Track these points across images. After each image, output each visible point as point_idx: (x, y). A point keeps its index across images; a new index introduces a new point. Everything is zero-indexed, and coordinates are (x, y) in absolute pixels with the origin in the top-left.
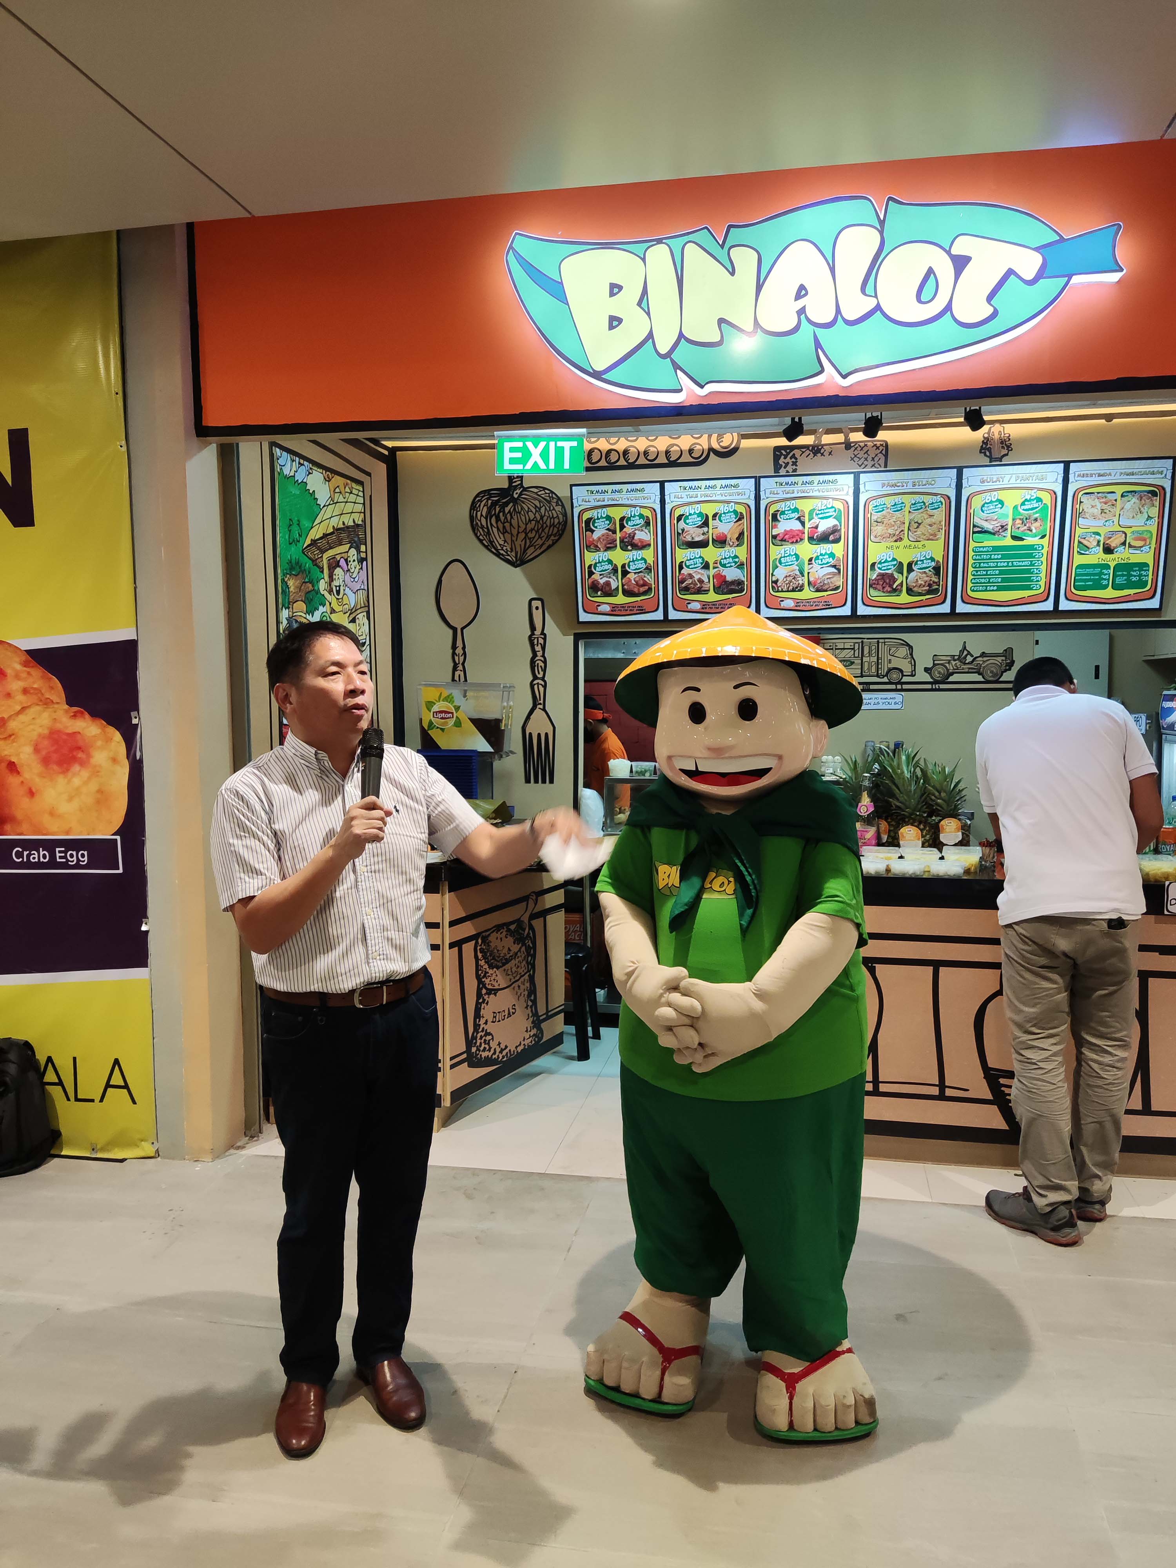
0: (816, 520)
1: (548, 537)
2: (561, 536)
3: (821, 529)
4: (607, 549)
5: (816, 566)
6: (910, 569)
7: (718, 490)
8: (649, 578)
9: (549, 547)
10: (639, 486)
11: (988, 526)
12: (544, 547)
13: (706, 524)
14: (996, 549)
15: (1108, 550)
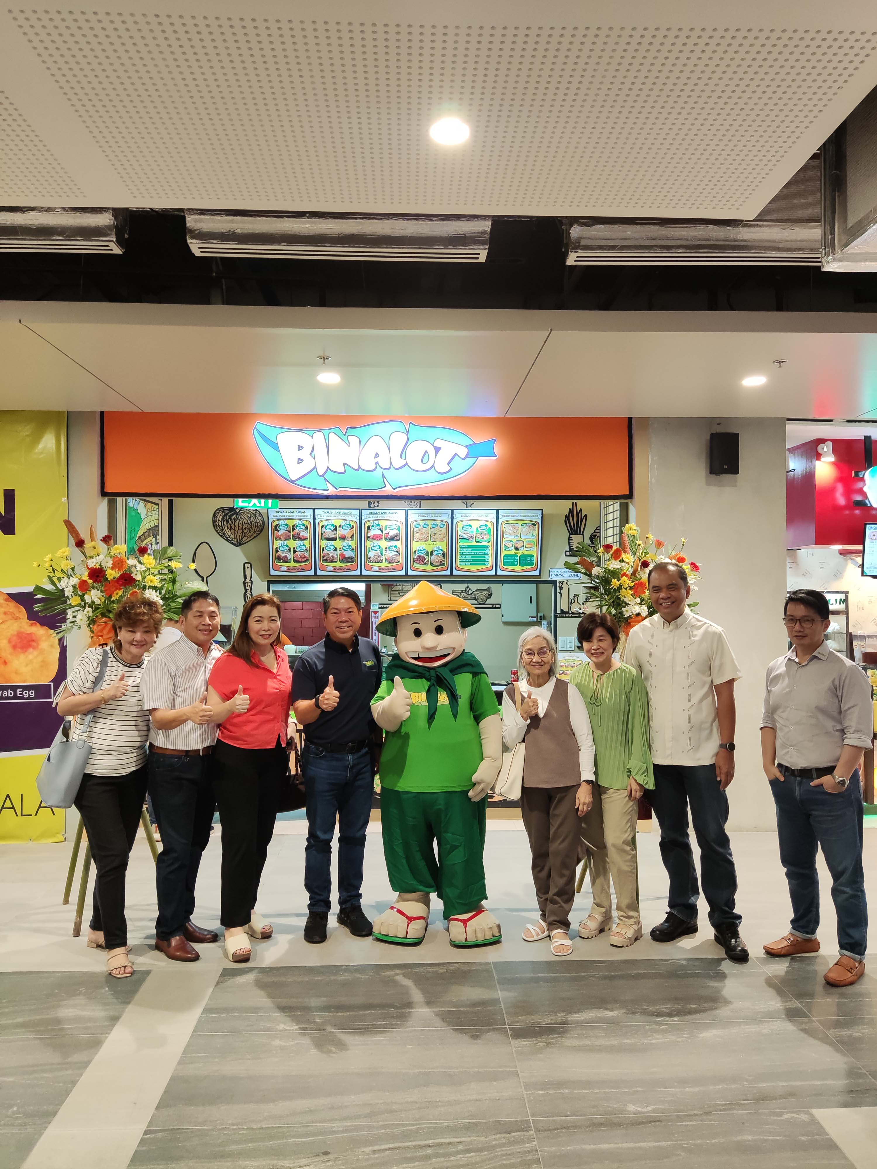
0: (388, 530)
1: (255, 532)
2: (261, 532)
3: (391, 534)
4: (286, 539)
5: (389, 552)
6: (432, 554)
7: (342, 514)
8: (307, 555)
9: (255, 537)
10: (302, 510)
11: (465, 536)
12: (252, 537)
13: (336, 529)
14: (469, 546)
15: (517, 549)
